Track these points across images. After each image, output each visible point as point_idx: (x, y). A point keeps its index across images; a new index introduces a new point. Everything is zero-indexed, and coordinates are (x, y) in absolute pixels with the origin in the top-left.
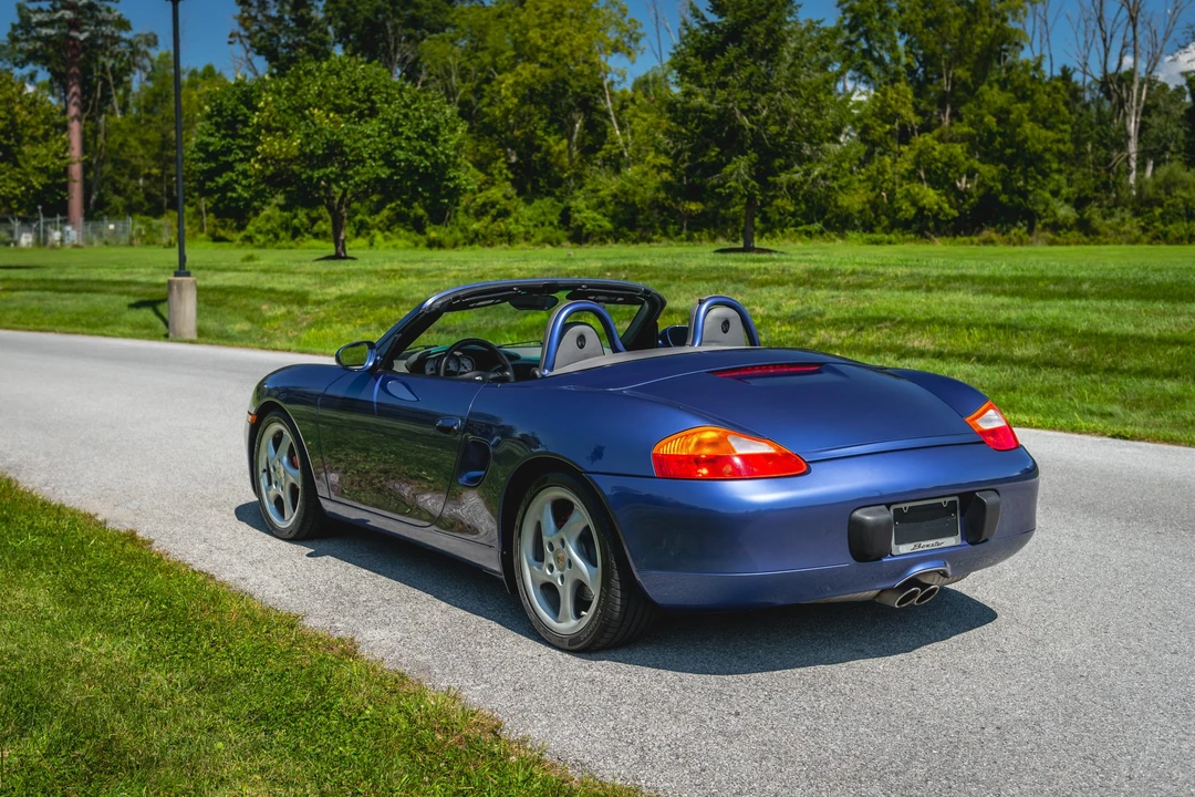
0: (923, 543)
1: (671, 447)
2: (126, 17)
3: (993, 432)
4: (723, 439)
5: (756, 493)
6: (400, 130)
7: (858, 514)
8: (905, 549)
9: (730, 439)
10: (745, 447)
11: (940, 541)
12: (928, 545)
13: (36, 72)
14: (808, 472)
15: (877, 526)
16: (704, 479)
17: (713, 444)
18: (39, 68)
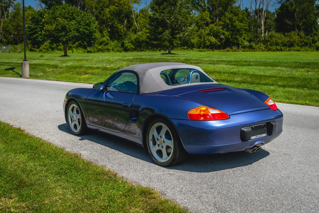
0: (258, 136)
1: (193, 112)
3: (272, 105)
4: (207, 109)
5: (216, 124)
6: (81, 23)
7: (243, 129)
8: (253, 137)
9: (209, 109)
10: (212, 111)
11: (262, 135)
12: (259, 136)
14: (229, 118)
15: (248, 132)
16: (202, 120)
17: (204, 111)
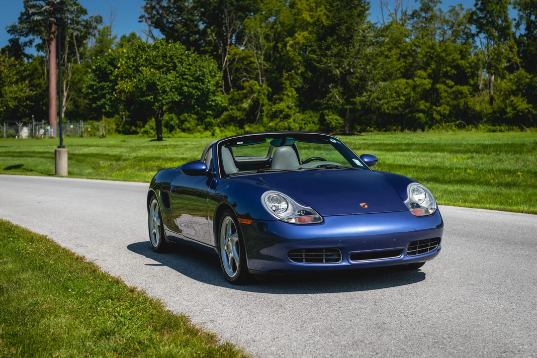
2: (84, 7)
13: (34, 39)
18: (35, 37)
